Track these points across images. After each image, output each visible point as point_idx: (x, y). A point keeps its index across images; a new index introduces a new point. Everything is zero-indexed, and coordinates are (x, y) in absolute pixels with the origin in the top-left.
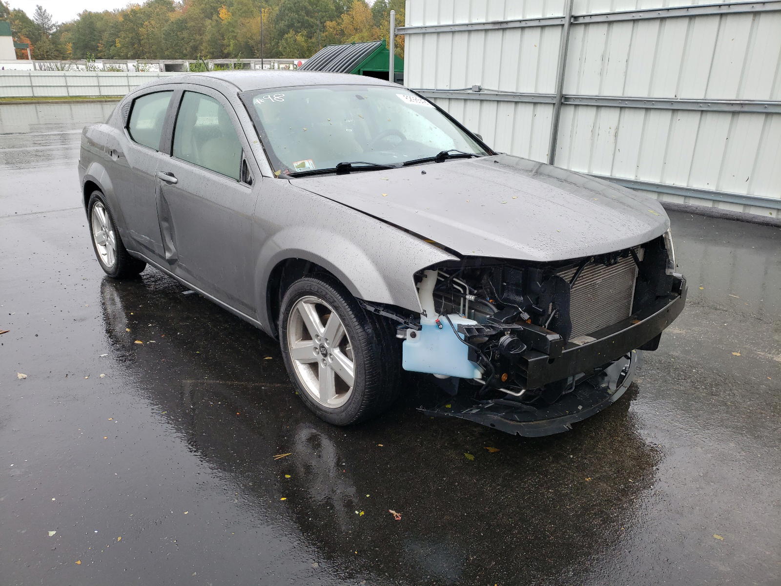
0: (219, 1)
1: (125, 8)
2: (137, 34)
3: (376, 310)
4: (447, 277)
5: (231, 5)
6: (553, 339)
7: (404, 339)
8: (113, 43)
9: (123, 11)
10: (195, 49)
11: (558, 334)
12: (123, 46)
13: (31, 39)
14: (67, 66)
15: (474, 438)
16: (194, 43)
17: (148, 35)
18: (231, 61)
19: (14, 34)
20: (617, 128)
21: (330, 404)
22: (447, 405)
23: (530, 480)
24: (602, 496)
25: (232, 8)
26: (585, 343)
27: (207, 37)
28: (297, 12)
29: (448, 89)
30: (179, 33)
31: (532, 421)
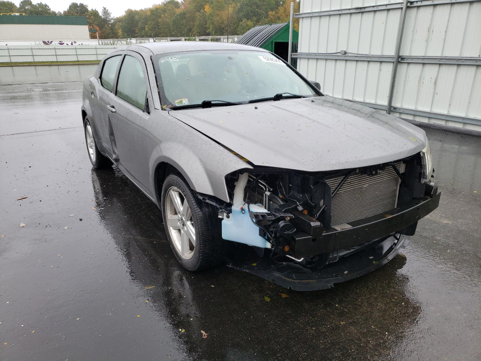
0: (204, 1)
1: (151, 7)
2: (158, 22)
3: (203, 199)
4: (254, 179)
5: (212, 3)
6: (315, 225)
7: (222, 219)
8: (144, 28)
9: (150, 9)
10: (190, 30)
11: (319, 222)
12: (149, 29)
13: (99, 27)
14: (116, 42)
15: (275, 287)
16: (190, 27)
17: (163, 23)
18: (210, 37)
19: (90, 24)
20: (437, 78)
21: (186, 257)
22: (253, 263)
23: (302, 319)
24: (348, 336)
25: (212, 5)
26: (342, 229)
27: (197, 23)
28: (251, 6)
29: (325, 52)
30: (181, 21)
31: (304, 280)
